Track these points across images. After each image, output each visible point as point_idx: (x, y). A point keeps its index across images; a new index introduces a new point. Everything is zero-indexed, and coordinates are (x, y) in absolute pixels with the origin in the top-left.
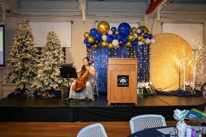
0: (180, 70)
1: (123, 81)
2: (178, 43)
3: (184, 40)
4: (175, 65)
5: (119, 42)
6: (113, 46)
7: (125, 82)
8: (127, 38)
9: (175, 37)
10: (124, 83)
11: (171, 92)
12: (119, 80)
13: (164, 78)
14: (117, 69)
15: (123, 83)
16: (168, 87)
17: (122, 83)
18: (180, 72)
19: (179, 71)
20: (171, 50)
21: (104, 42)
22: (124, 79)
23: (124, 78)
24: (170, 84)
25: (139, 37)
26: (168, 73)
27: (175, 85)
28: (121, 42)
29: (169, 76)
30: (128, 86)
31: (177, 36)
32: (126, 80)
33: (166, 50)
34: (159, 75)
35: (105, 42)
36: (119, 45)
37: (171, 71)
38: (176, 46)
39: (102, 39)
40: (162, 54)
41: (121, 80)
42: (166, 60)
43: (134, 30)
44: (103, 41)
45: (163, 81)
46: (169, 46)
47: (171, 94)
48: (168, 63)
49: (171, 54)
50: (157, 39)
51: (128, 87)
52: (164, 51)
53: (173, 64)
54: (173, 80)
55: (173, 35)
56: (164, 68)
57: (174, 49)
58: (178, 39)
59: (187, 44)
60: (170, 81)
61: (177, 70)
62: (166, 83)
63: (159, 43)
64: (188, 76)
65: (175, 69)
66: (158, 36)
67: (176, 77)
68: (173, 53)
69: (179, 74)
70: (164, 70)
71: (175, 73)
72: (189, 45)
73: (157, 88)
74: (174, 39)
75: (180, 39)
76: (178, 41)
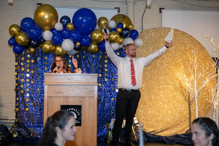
0: (190, 95)
2: (185, 46)
3: (196, 41)
4: (181, 87)
5: (75, 43)
6: (63, 50)
7: (75, 117)
8: (89, 36)
9: (180, 35)
11: (173, 136)
13: (162, 111)
16: (169, 128)
18: (191, 100)
19: (189, 98)
20: (173, 59)
21: (46, 44)
22: (73, 112)
23: (72, 109)
24: (172, 122)
25: (112, 36)
26: (169, 102)
27: (181, 124)
28: (78, 44)
29: (169, 107)
31: (183, 33)
33: (164, 58)
34: (151, 104)
35: (49, 44)
36: (75, 48)
37: (173, 97)
38: (182, 52)
39: (42, 38)
40: (156, 66)
42: (164, 76)
43: (103, 22)
44: (44, 41)
47: (172, 141)
48: (167, 84)
49: (174, 66)
50: (147, 38)
51: (79, 127)
52: (160, 61)
53: (177, 85)
54: (177, 114)
55: (176, 32)
56: (161, 93)
57: (179, 56)
58: (185, 39)
59: (201, 49)
60: (172, 117)
61: (185, 96)
62: (165, 121)
63: (151, 47)
64: (206, 107)
65: (181, 93)
66: (149, 34)
67: (184, 109)
68: (177, 65)
69: (189, 104)
70: (161, 96)
71: (181, 101)
72: (205, 50)
73: (148, 130)
74: (177, 39)
75: (189, 39)
76: (185, 42)
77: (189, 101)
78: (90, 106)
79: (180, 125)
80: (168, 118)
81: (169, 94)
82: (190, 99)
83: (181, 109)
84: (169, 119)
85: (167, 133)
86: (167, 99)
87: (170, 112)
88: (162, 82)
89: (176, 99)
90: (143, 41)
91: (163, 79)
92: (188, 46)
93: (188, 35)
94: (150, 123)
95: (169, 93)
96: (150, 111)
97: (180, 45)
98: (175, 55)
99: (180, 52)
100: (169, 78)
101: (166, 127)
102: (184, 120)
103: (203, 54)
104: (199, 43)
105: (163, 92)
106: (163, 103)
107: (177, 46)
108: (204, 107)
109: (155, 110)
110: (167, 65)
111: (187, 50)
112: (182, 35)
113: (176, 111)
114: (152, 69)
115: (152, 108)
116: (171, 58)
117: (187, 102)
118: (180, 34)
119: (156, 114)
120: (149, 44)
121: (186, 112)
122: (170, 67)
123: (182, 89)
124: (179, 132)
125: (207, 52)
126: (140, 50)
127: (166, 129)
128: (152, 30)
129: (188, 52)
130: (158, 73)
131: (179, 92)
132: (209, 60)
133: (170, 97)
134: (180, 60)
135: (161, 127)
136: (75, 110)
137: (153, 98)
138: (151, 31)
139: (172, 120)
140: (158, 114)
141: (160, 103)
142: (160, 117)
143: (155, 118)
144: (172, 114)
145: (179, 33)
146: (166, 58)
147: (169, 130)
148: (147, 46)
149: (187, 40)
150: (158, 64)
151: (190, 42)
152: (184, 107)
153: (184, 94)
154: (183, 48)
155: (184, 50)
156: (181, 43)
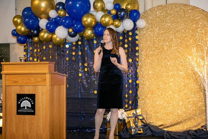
1: (26, 104)
2: (197, 24)
5: (68, 29)
7: (30, 106)
9: (190, 11)
10: (27, 107)
11: (184, 132)
12: (19, 103)
13: (172, 102)
14: (16, 83)
15: (26, 109)
17: (24, 107)
20: (183, 40)
21: (42, 32)
22: (27, 101)
23: (27, 98)
24: (184, 115)
26: (180, 91)
27: (196, 117)
28: (71, 30)
29: (180, 98)
30: (33, 114)
31: (194, 8)
32: (31, 103)
33: (172, 40)
34: (159, 94)
36: (70, 35)
37: (185, 86)
38: (193, 31)
40: (163, 49)
41: (23, 102)
45: (168, 107)
46: (178, 31)
48: (177, 70)
49: (184, 49)
50: (151, 18)
51: (33, 116)
52: (167, 43)
53: (190, 71)
54: (190, 106)
55: (185, 7)
56: (170, 80)
57: (190, 37)
58: (197, 15)
60: (183, 109)
61: (199, 84)
62: (176, 113)
63: (156, 27)
65: (195, 81)
66: (153, 13)
67: (198, 99)
68: (189, 47)
70: (171, 84)
71: (194, 90)
73: (156, 123)
74: (187, 15)
75: (201, 15)
76: (197, 18)
78: (43, 95)
79: (194, 119)
80: (179, 110)
81: (180, 82)
83: (195, 99)
84: (181, 111)
85: (178, 128)
86: (177, 87)
87: (181, 103)
88: (171, 68)
89: (188, 88)
90: (148, 21)
91: (172, 64)
93: (200, 9)
94: (159, 115)
95: (179, 80)
96: (159, 102)
97: (191, 22)
98: (184, 35)
99: (190, 31)
100: (179, 63)
101: (177, 121)
102: (199, 114)
105: (172, 80)
106: (172, 92)
107: (186, 25)
109: (164, 100)
110: (176, 48)
112: (193, 10)
113: (189, 102)
114: (159, 53)
115: (160, 98)
116: (180, 39)
117: (202, 91)
118: (190, 9)
119: (165, 105)
120: (155, 24)
121: (201, 103)
122: (179, 50)
123: (195, 76)
124: (193, 127)
126: (145, 32)
127: (177, 123)
128: (157, 8)
130: (167, 57)
131: (192, 80)
133: (181, 86)
134: (191, 41)
135: (171, 120)
136: (30, 99)
137: (161, 86)
138: (156, 9)
139: (184, 113)
140: (167, 105)
141: (170, 93)
142: (170, 108)
143: (164, 110)
144: (183, 106)
145: (189, 8)
146: (174, 40)
147: (181, 124)
148: (152, 27)
149: (199, 16)
150: (165, 47)
151: (202, 18)
152: (198, 97)
153: (198, 81)
154: (194, 26)
155: (195, 28)
156: (192, 20)
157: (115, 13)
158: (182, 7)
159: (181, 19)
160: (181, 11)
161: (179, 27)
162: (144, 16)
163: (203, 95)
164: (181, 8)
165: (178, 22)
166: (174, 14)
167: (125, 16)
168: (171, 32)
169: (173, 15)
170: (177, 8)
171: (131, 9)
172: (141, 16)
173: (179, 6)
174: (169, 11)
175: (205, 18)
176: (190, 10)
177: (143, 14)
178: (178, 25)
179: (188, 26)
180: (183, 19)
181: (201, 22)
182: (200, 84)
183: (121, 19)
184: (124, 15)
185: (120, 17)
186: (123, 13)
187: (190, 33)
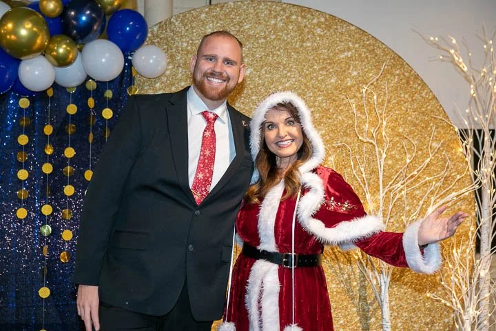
2: (342, 73)
3: (388, 51)
9: (319, 31)
19: (363, 287)
31: (332, 21)
38: (330, 98)
50: (185, 45)
55: (304, 17)
58: (342, 46)
59: (408, 83)
61: (346, 276)
64: (433, 323)
66: (192, 27)
69: (364, 310)
72: (424, 85)
74: (309, 44)
75: (357, 45)
76: (342, 56)
77: (363, 299)
82: (369, 291)
90: (172, 57)
92: (355, 73)
93: (353, 28)
97: (322, 69)
99: (320, 99)
103: (415, 106)
104: (398, 60)
107: (306, 75)
108: (427, 324)
111: (350, 88)
112: (328, 27)
117: (357, 301)
118: (319, 25)
125: (434, 97)
128: (207, 13)
129: (355, 96)
132: (443, 127)
138: (203, 16)
145: (315, 21)
149: (349, 49)
151: (360, 55)
152: (342, 322)
153: (341, 269)
154: (333, 81)
155: (336, 89)
156: (324, 59)
157: (58, 10)
158: (292, 14)
159: (289, 56)
160: (291, 28)
161: (284, 80)
162: (158, 37)
163: (359, 315)
164: (288, 18)
165: (279, 63)
166: (265, 38)
167: (95, 28)
168: (254, 98)
169: (262, 40)
170: (275, 17)
171: (116, 3)
172: (149, 35)
173: (284, 10)
174: (247, 27)
175: (367, 57)
176: (320, 27)
177: (155, 29)
178: (278, 76)
179: (312, 78)
180: (295, 56)
181: (355, 68)
182: (349, 275)
183: (80, 37)
184: (91, 21)
185: (75, 27)
186: (88, 12)
187: (317, 104)
